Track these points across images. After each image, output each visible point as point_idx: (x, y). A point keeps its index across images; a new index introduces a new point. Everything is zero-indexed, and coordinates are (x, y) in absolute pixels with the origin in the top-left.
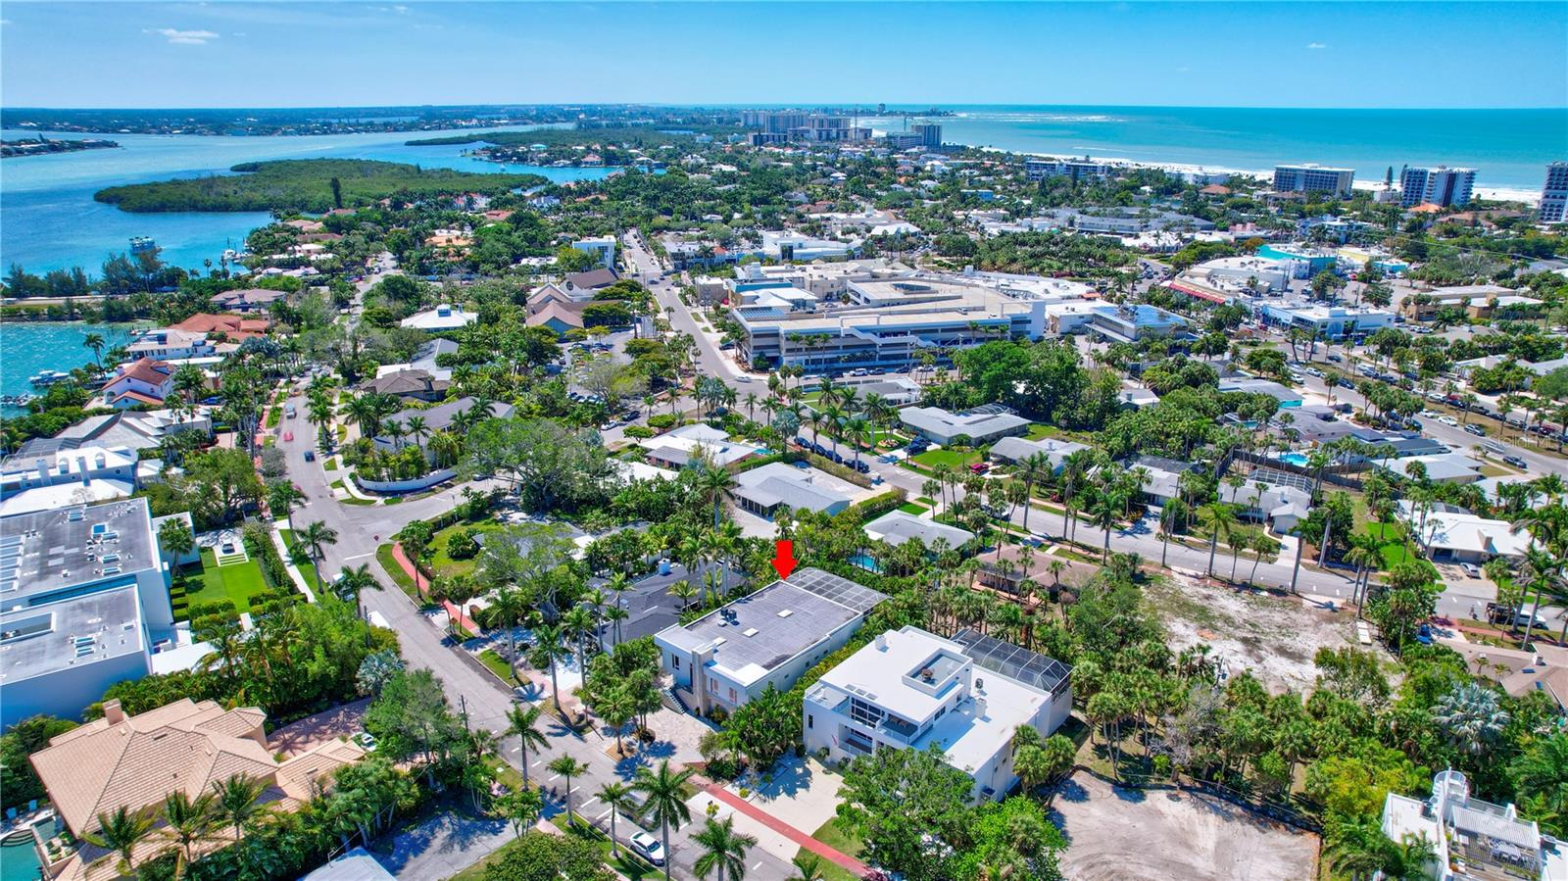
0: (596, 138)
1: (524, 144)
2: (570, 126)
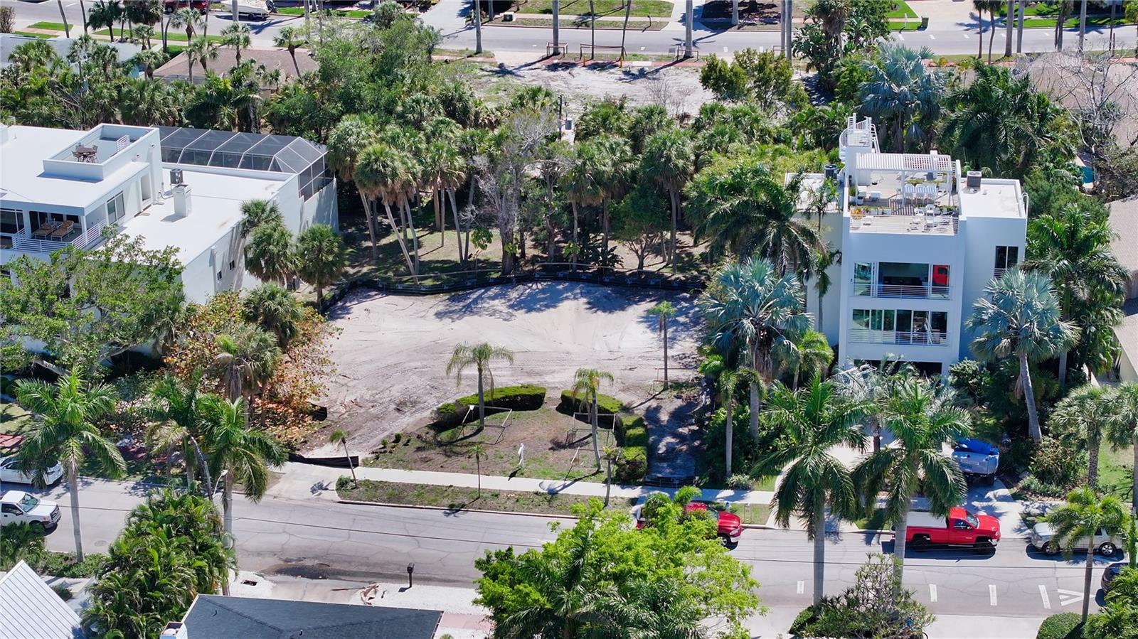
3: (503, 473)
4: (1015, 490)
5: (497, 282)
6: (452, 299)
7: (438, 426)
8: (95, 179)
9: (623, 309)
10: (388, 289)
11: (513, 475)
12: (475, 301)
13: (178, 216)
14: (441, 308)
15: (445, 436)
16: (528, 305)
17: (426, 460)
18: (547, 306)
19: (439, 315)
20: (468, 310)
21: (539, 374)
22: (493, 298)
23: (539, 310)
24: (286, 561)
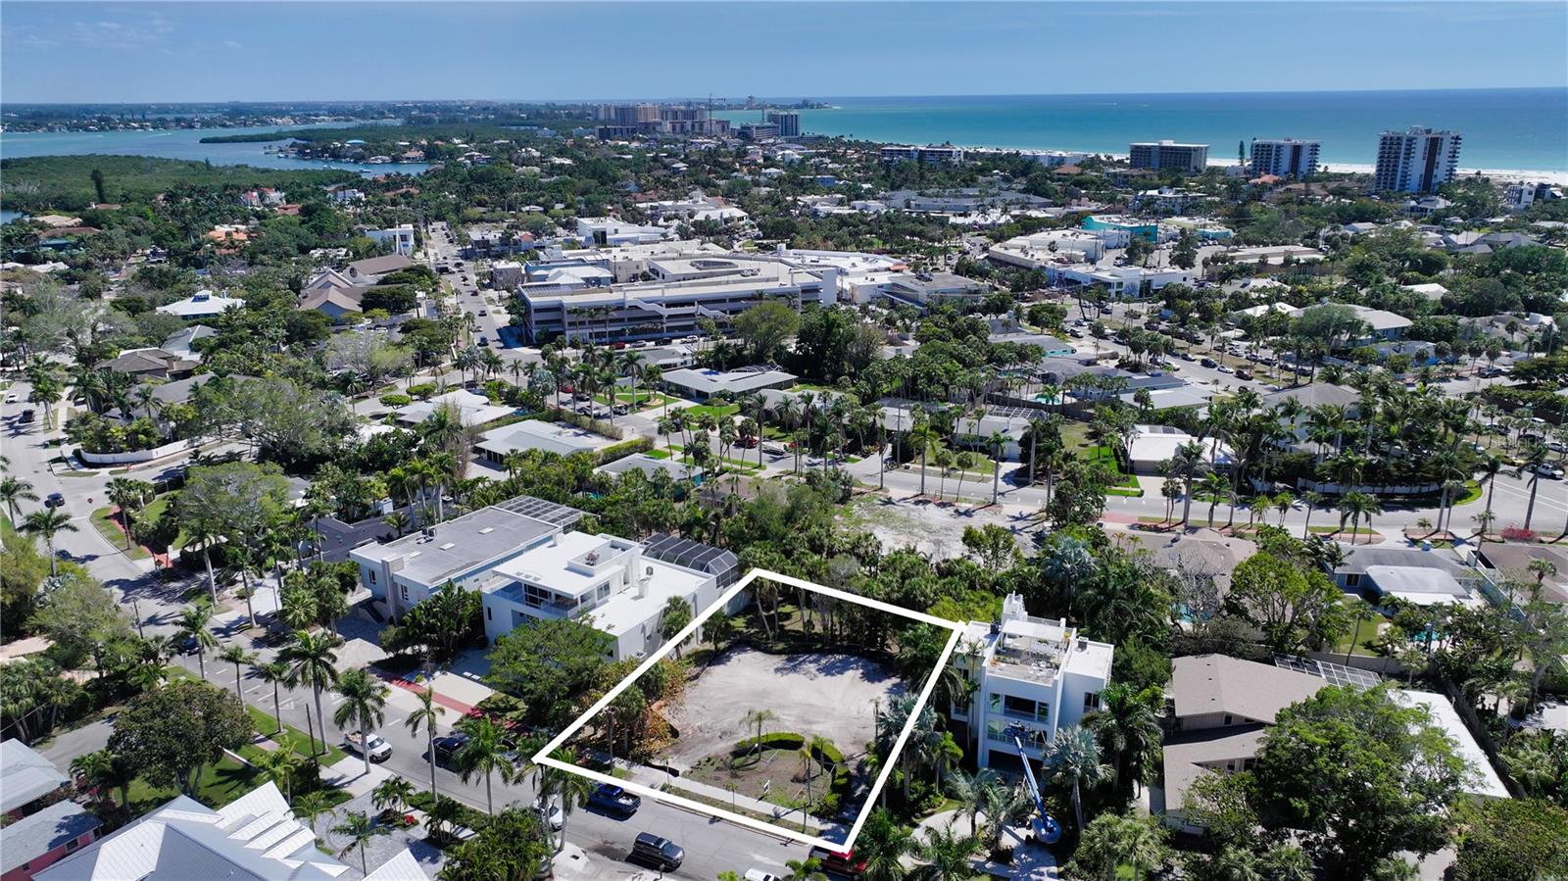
0: (423, 133)
1: (338, 140)
2: (398, 122)
3: (756, 796)
4: (1062, 869)
5: (817, 651)
6: (788, 660)
7: (736, 754)
8: (589, 575)
9: (880, 681)
10: (756, 647)
11: (760, 799)
12: (800, 664)
13: (640, 597)
14: (780, 665)
15: (739, 761)
16: (828, 670)
17: (717, 779)
18: (838, 673)
19: (777, 670)
20: (794, 669)
21: (810, 723)
22: (810, 662)
23: (833, 675)
24: (606, 842)
